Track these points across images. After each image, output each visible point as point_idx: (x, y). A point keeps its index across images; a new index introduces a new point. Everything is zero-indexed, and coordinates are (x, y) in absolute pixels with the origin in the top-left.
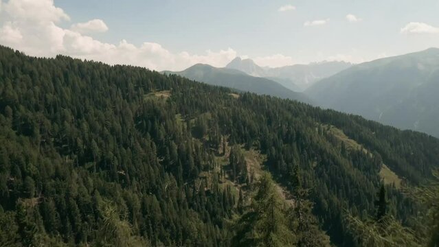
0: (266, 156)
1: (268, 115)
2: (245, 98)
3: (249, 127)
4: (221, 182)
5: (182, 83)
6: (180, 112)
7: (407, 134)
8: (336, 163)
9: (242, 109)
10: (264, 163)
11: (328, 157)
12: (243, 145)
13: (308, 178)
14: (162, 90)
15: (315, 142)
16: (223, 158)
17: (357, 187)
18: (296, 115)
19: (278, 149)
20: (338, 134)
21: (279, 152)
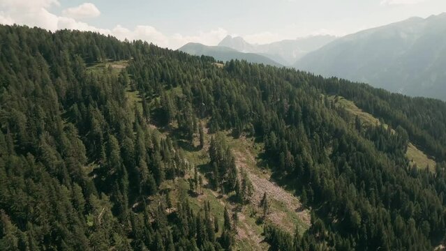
0: (263, 145)
1: (262, 87)
2: (233, 68)
3: (238, 105)
4: (194, 195)
5: (147, 50)
6: (138, 89)
7: (420, 101)
8: (360, 149)
9: (227, 80)
10: (261, 156)
11: (348, 141)
12: (230, 131)
13: (326, 176)
14: (118, 60)
15: (329, 120)
16: (199, 153)
17: (392, 181)
18: (297, 85)
19: (280, 135)
20: (349, 106)
21: (281, 138)
